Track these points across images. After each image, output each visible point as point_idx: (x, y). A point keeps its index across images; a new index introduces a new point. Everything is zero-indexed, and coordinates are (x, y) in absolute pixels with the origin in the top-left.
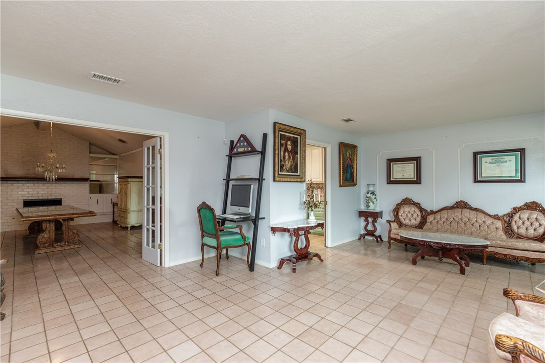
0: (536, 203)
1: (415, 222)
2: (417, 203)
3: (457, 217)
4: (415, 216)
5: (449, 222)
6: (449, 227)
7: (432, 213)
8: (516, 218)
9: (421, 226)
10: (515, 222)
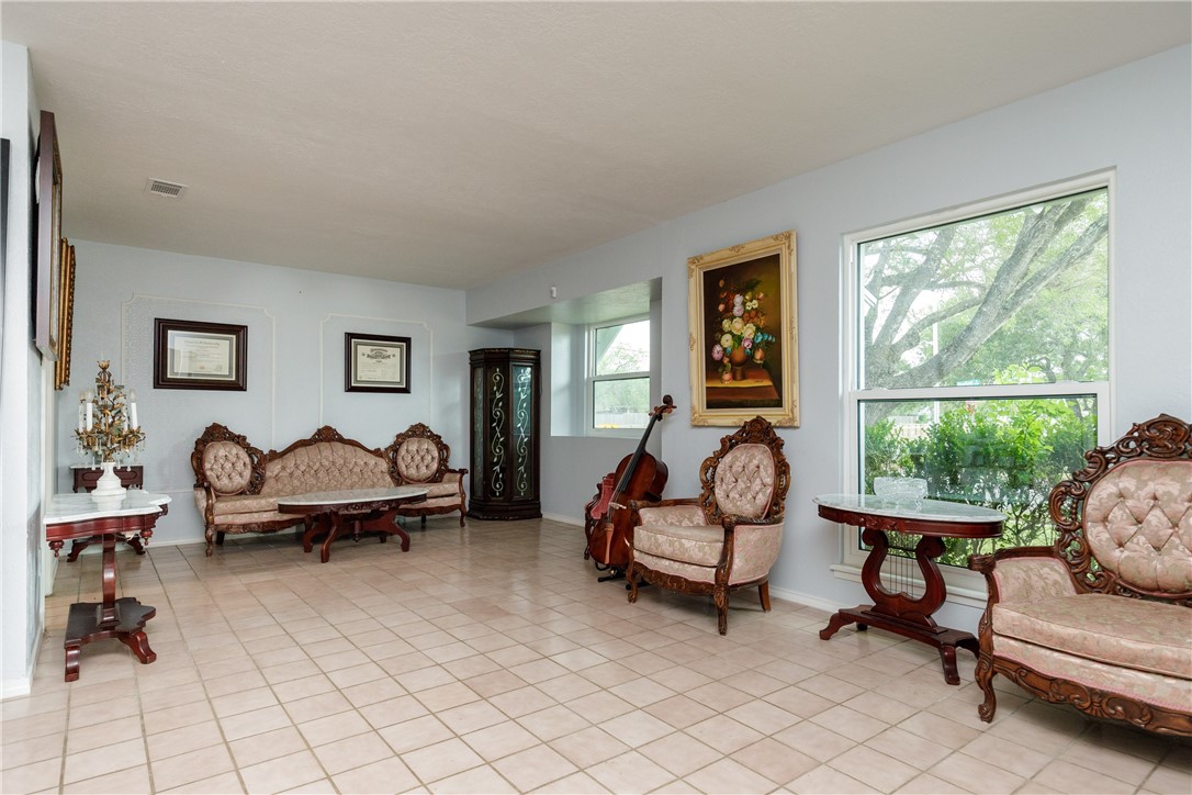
0: (423, 426)
1: (240, 479)
2: (239, 437)
3: (328, 460)
4: (240, 466)
5: (313, 472)
6: (314, 482)
7: (274, 455)
8: (403, 451)
9: (255, 487)
10: (403, 459)
